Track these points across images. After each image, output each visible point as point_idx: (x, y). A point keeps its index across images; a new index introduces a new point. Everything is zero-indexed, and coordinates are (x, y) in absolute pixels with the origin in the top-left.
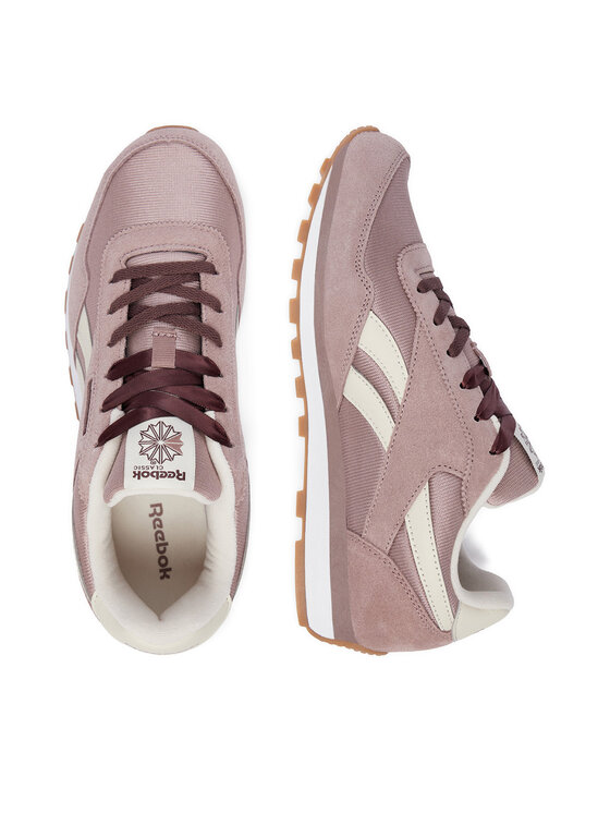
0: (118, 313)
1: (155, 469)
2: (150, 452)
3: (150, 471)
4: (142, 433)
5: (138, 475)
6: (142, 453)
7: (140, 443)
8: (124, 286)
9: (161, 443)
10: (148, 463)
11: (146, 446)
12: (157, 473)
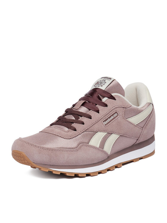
6: (105, 83)
7: (104, 85)
8: (74, 125)
10: (106, 80)
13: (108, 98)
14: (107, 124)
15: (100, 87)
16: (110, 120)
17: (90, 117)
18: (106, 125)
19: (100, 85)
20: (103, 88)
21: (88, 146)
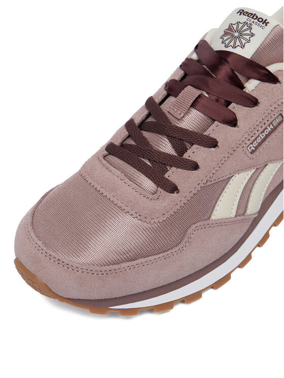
0: (194, 158)
1: (252, 20)
2: (248, 32)
3: (256, 21)
4: (243, 46)
5: (265, 22)
6: (253, 35)
7: (249, 41)
9: (236, 34)
10: (254, 26)
11: (247, 37)
12: (252, 18)
13: (259, 82)
14: (256, 148)
15: (238, 51)
16: (262, 137)
17: (213, 144)
18: (253, 152)
19: (238, 43)
20: (247, 52)
21: (208, 226)
